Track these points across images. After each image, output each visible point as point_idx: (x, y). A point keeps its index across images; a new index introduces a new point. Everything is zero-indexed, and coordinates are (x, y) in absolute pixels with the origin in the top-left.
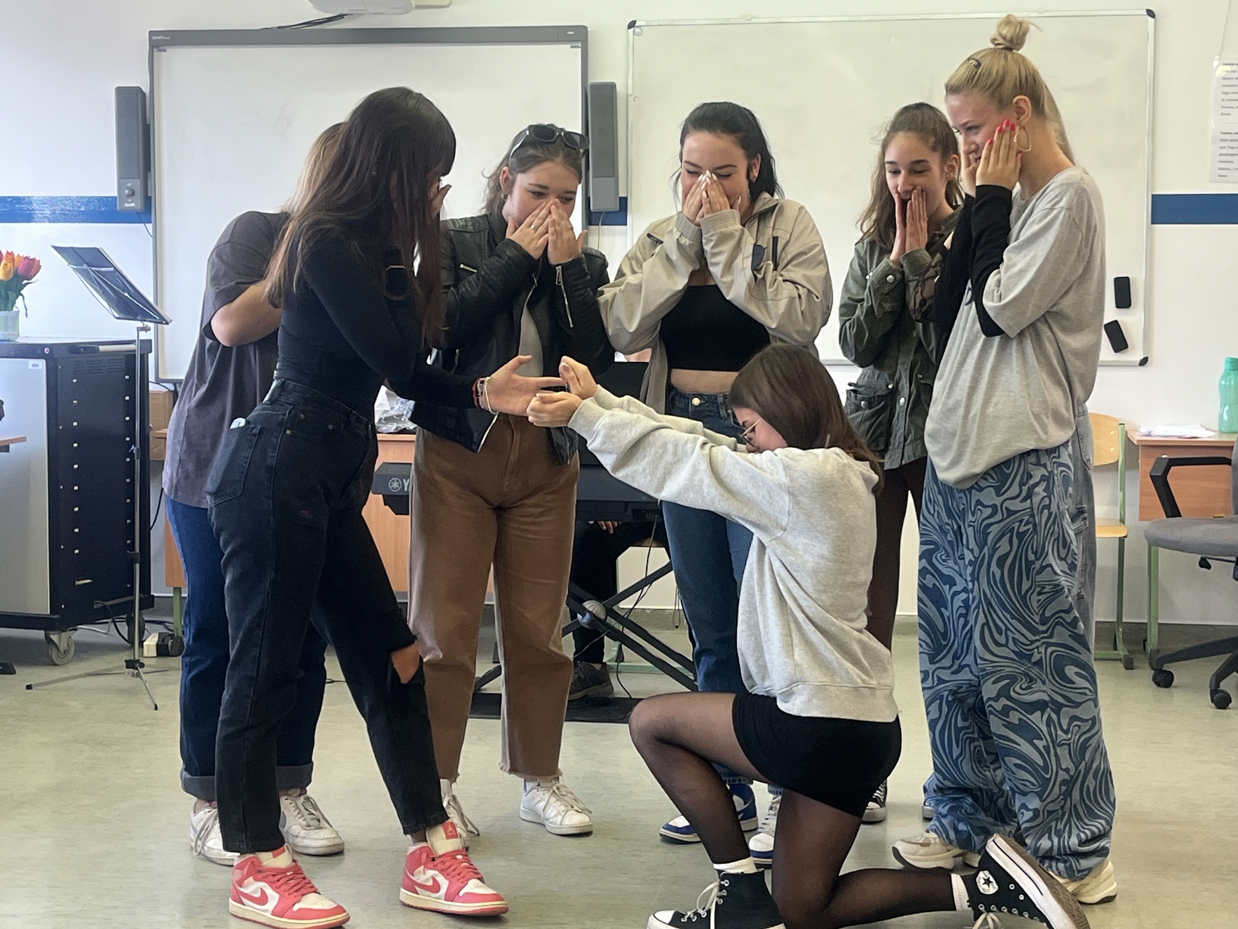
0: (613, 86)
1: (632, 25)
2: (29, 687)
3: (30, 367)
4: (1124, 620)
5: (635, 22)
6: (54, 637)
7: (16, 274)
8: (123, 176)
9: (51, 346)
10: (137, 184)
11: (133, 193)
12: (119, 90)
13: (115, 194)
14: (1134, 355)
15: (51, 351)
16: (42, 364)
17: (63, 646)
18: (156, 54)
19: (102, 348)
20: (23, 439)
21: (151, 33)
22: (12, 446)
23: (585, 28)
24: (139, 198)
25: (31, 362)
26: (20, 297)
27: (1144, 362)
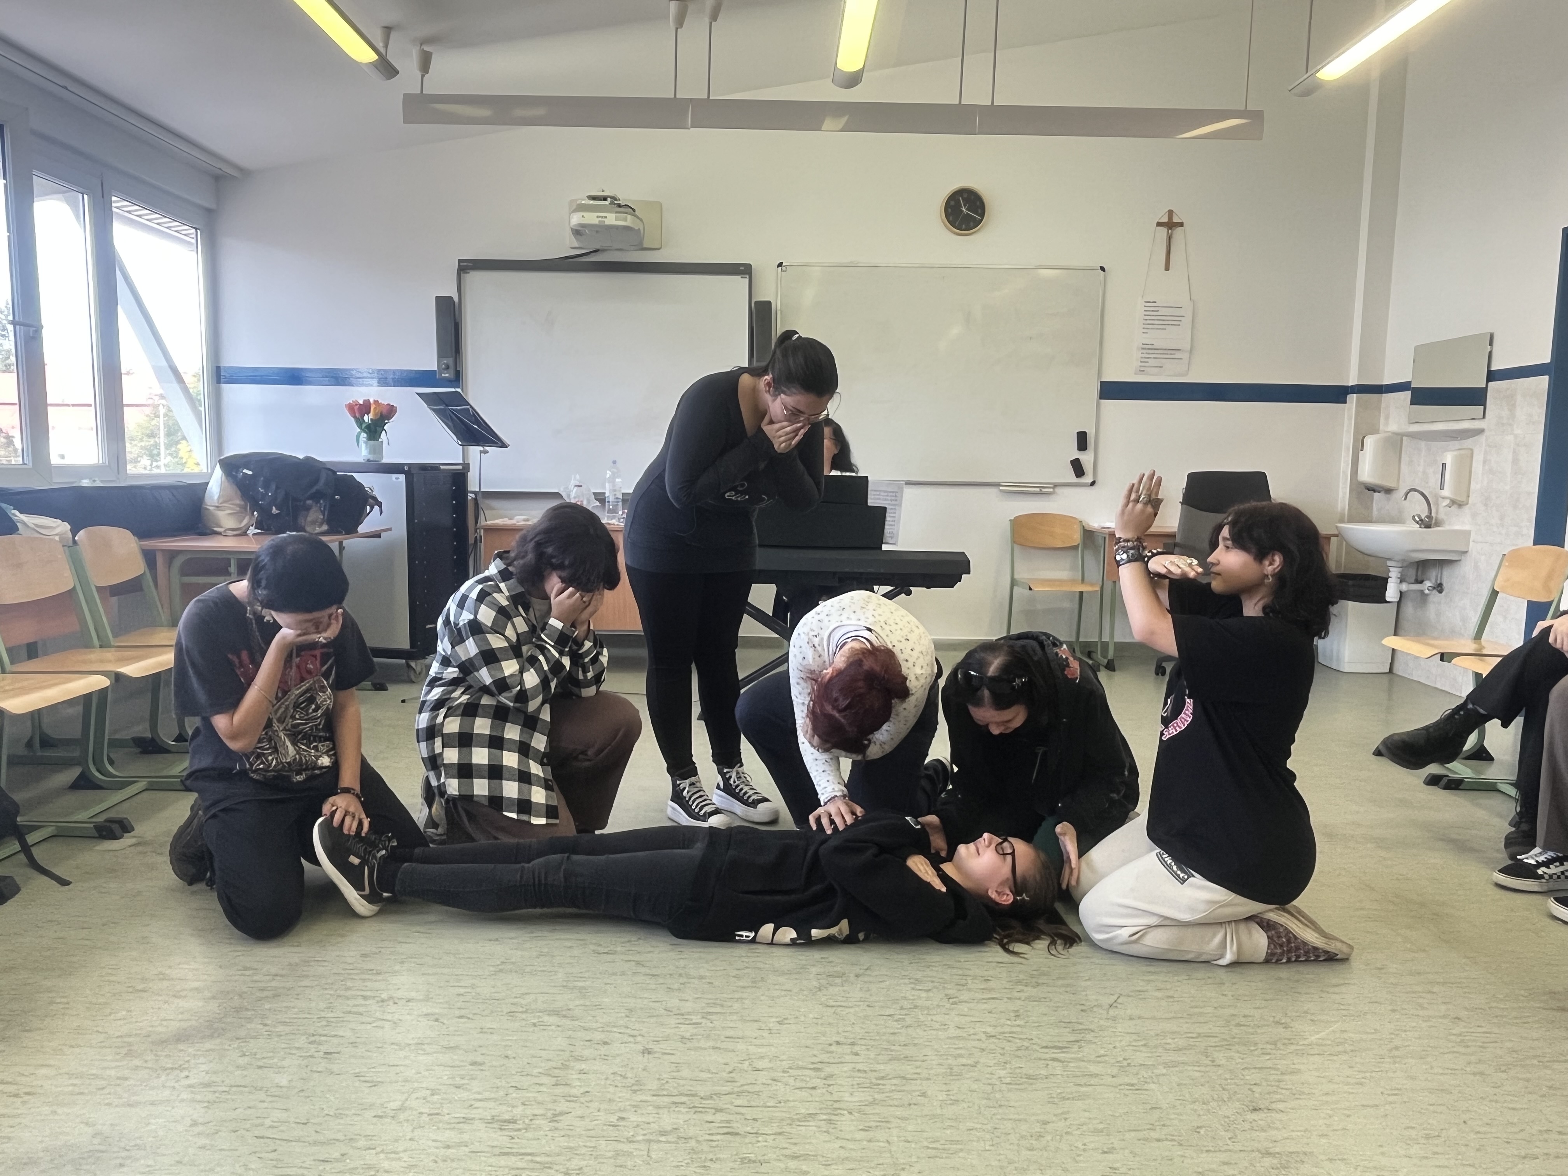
0: (769, 303)
1: (780, 265)
2: (403, 701)
3: (394, 479)
4: (1081, 640)
5: (782, 263)
6: (413, 664)
7: (381, 415)
8: (441, 355)
9: (410, 465)
10: (450, 361)
11: (447, 368)
12: (437, 297)
13: (435, 368)
14: (1088, 479)
15: (409, 468)
16: (402, 478)
17: (418, 669)
18: (462, 275)
19: (442, 467)
20: (390, 529)
21: (460, 261)
22: (383, 534)
23: (750, 265)
24: (452, 370)
25: (394, 476)
26: (384, 432)
27: (1093, 483)
